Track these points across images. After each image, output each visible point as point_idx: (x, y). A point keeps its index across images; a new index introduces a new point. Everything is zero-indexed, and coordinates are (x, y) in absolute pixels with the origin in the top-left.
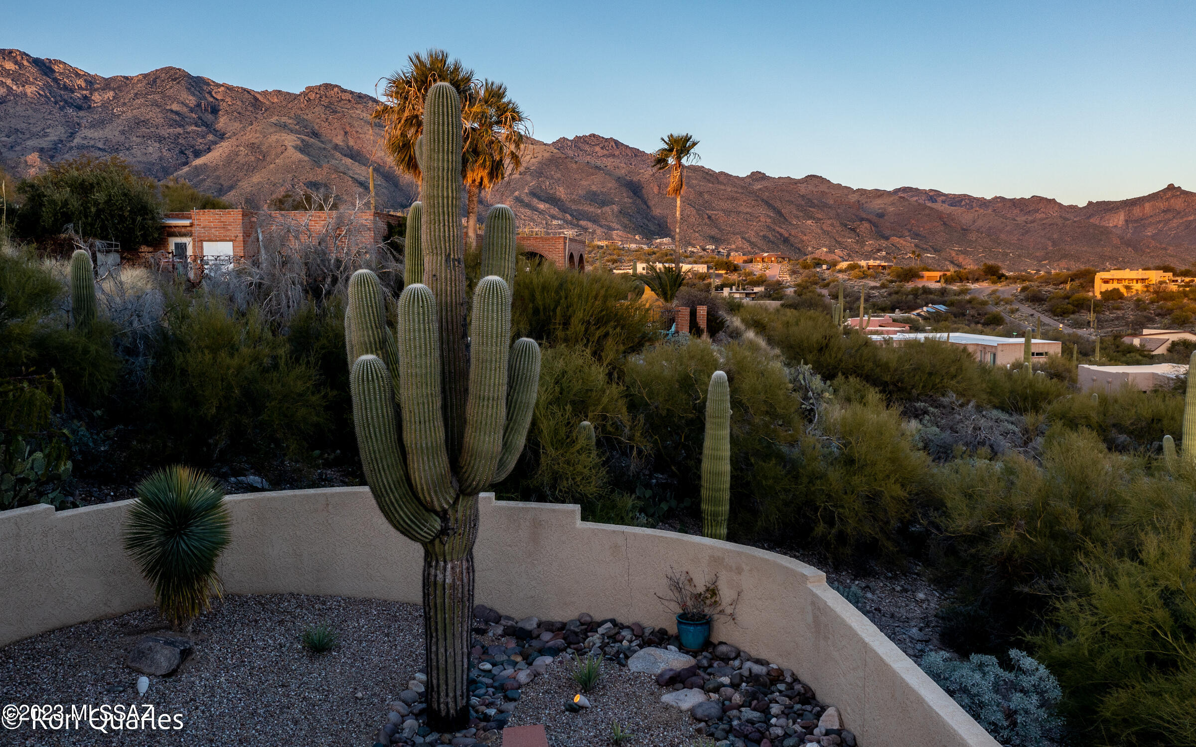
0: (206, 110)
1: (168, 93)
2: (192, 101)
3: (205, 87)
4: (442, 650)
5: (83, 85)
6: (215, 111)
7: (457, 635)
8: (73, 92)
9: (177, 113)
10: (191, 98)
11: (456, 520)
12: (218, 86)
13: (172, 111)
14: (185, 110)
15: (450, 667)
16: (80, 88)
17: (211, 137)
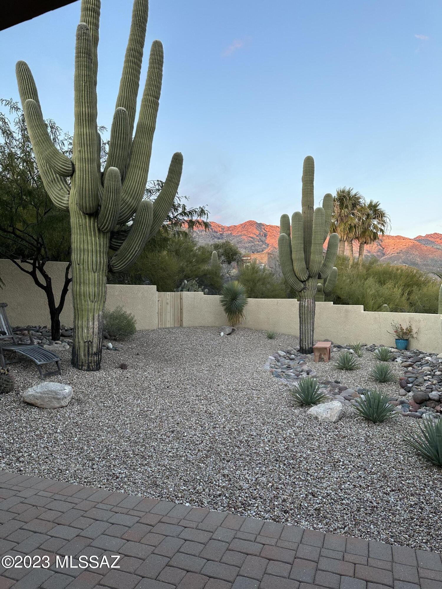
0: (262, 236)
1: (249, 230)
2: (258, 232)
3: (262, 227)
4: (304, 327)
5: (221, 230)
6: (265, 236)
7: (309, 323)
8: (217, 233)
9: (252, 238)
10: (257, 231)
11: (309, 286)
12: (267, 226)
13: (250, 237)
14: (255, 236)
15: (306, 333)
16: (220, 231)
17: (264, 246)
